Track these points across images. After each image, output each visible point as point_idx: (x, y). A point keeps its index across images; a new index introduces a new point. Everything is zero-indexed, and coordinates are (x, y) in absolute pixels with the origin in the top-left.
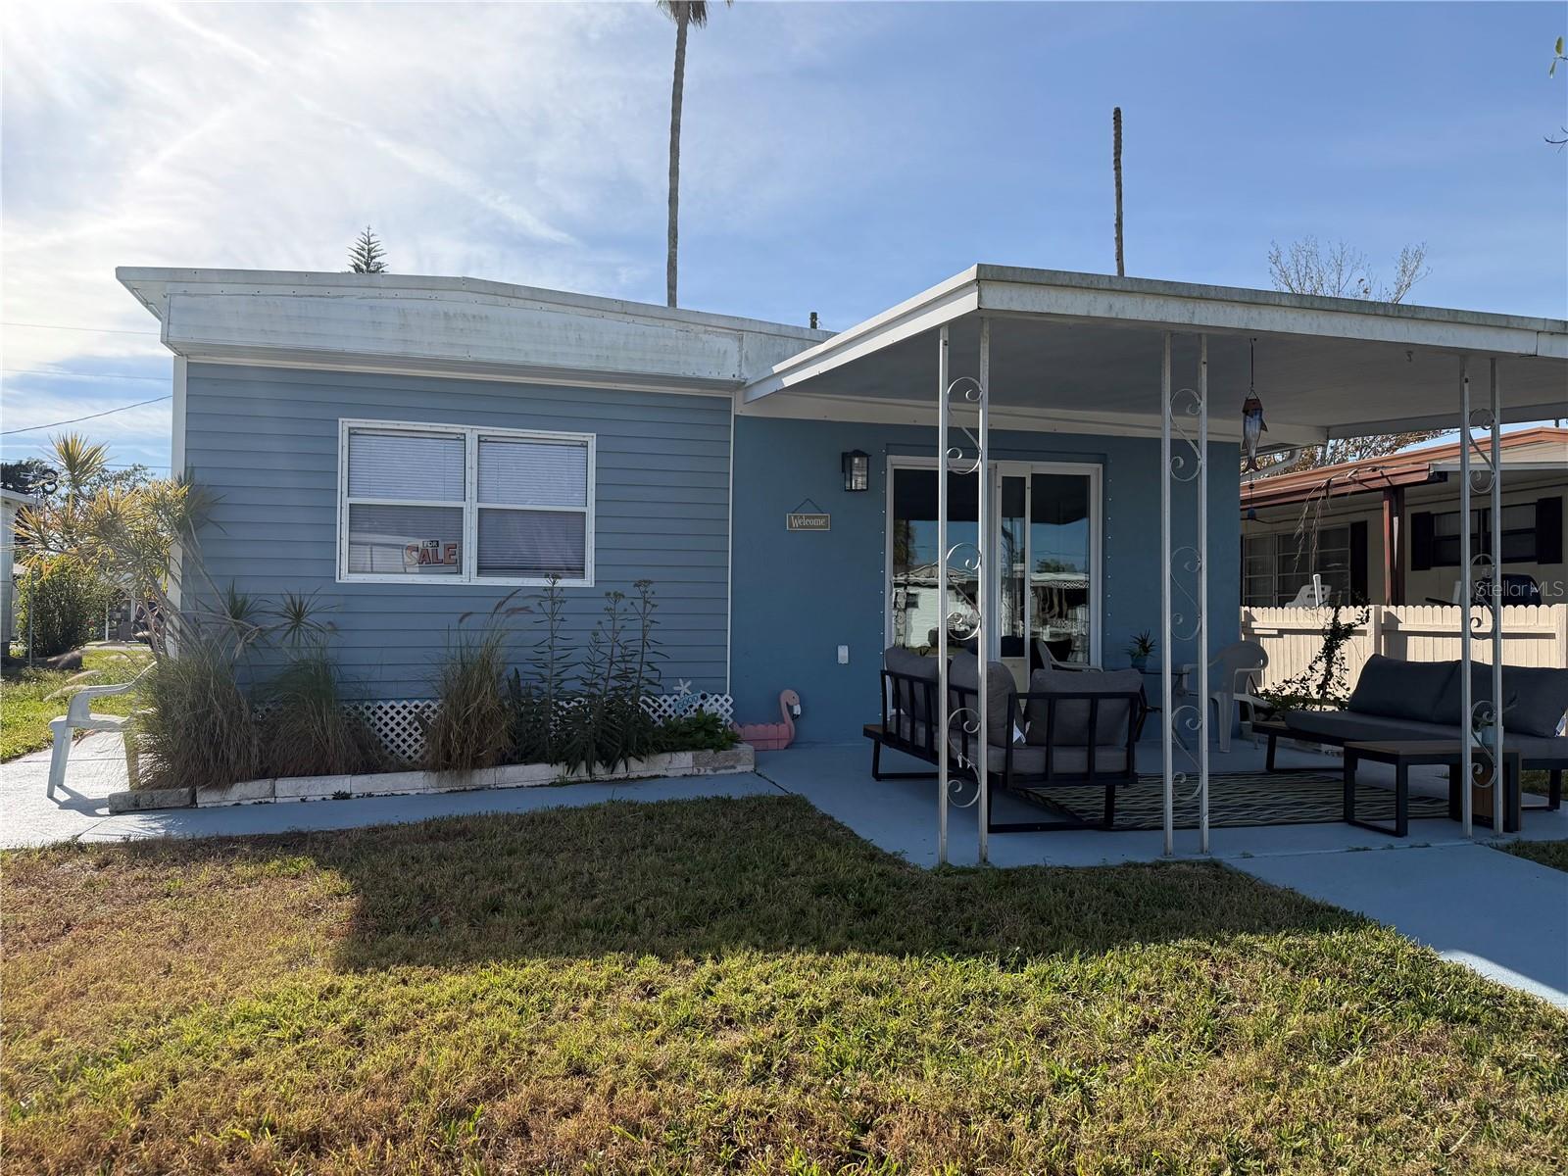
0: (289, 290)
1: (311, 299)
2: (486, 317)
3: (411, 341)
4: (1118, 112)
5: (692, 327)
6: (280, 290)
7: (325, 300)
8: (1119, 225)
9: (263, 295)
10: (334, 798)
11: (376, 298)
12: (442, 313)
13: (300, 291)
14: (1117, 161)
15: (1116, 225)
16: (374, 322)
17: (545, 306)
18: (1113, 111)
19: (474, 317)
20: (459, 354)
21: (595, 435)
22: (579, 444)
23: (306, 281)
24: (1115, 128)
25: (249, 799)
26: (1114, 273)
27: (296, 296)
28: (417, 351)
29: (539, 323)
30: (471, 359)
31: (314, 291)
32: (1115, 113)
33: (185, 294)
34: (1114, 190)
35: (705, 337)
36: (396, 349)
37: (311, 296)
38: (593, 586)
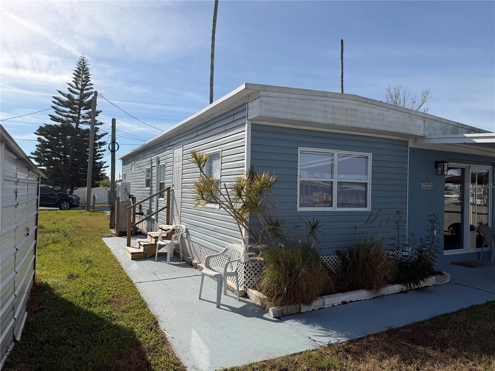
0: (299, 96)
1: (306, 100)
2: (357, 110)
3: (336, 119)
4: (342, 41)
5: (412, 116)
6: (297, 96)
7: (310, 101)
8: (342, 76)
9: (292, 98)
10: (342, 304)
11: (326, 101)
12: (345, 108)
13: (304, 97)
14: (342, 56)
15: (341, 76)
16: (325, 111)
17: (374, 106)
18: (341, 40)
19: (354, 110)
20: (349, 124)
21: (372, 154)
22: (365, 157)
23: (306, 93)
24: (341, 46)
25: (316, 307)
26: (340, 92)
27: (301, 99)
28: (337, 123)
29: (372, 113)
30: (352, 126)
31: (308, 97)
32: (341, 41)
33: (267, 96)
34: (341, 65)
35: (415, 120)
36: (331, 122)
37: (306, 99)
38: (370, 210)
